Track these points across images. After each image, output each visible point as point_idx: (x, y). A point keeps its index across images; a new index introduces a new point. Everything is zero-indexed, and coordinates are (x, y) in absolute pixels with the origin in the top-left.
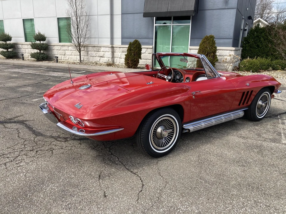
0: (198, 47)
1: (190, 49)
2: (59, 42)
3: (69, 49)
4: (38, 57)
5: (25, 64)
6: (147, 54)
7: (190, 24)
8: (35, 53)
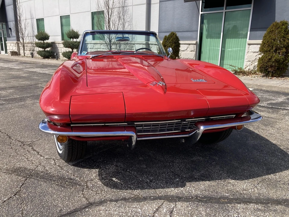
2: (93, 40)
3: (102, 48)
4: (69, 56)
5: (53, 64)
6: (188, 52)
8: (67, 52)
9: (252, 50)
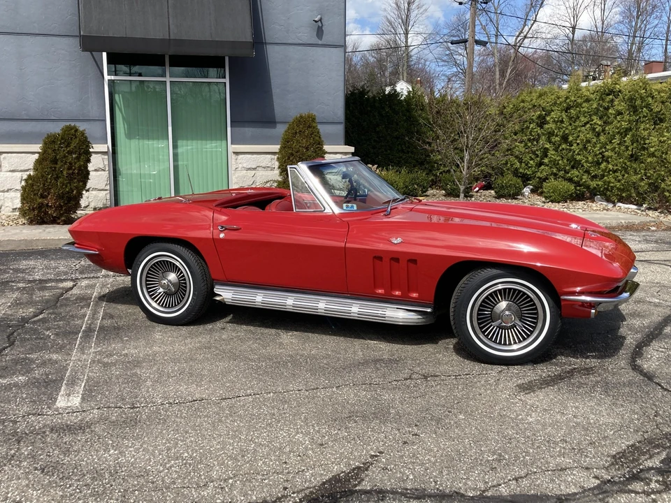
0: (276, 148)
1: (237, 153)
7: (227, 81)
9: (245, 165)
